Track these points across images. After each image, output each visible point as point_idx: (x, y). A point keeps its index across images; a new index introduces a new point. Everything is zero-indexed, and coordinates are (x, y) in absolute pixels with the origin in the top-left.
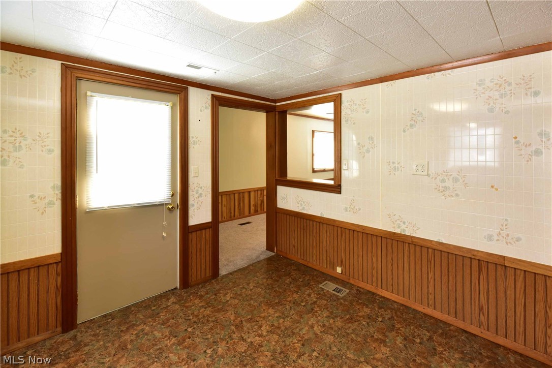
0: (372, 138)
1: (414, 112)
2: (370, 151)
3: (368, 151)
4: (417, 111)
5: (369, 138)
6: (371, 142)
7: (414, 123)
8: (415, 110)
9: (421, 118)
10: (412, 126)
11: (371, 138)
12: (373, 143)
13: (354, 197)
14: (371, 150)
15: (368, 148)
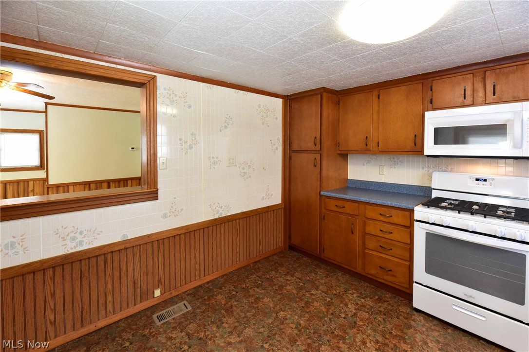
0: (195, 135)
1: (227, 116)
2: (192, 147)
3: (191, 148)
4: (229, 116)
5: (192, 134)
6: (193, 138)
7: (227, 125)
8: (228, 115)
9: (231, 122)
10: (226, 127)
11: (193, 134)
12: (195, 139)
13: (175, 198)
14: (194, 146)
15: (191, 145)
